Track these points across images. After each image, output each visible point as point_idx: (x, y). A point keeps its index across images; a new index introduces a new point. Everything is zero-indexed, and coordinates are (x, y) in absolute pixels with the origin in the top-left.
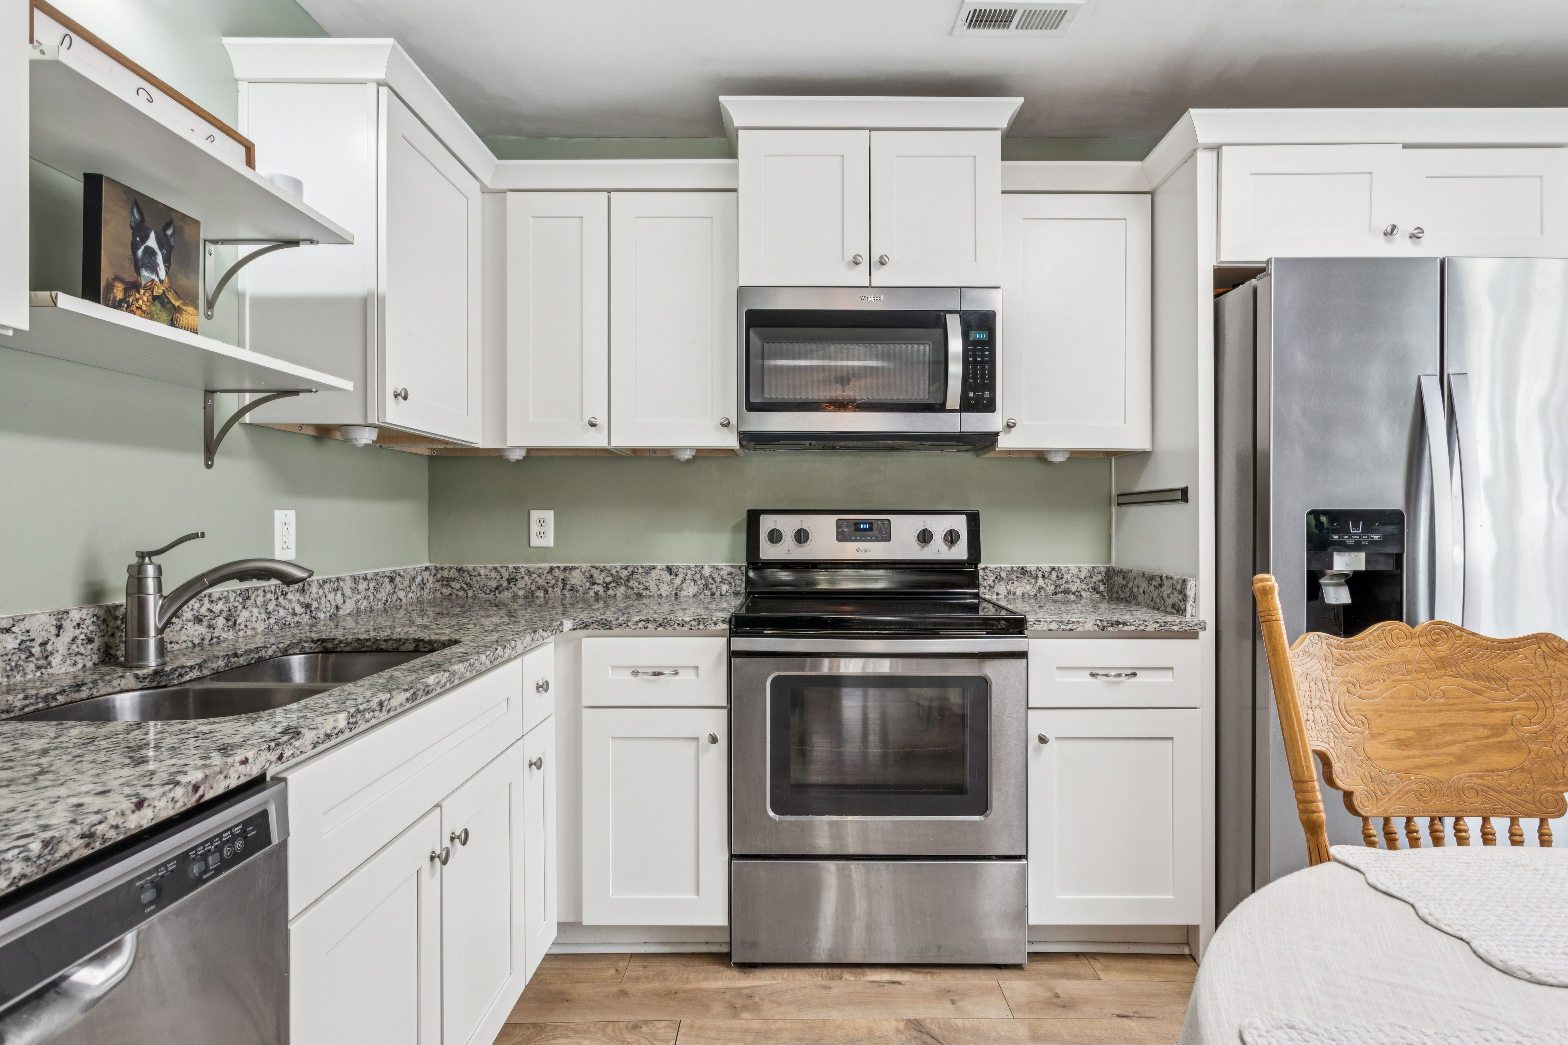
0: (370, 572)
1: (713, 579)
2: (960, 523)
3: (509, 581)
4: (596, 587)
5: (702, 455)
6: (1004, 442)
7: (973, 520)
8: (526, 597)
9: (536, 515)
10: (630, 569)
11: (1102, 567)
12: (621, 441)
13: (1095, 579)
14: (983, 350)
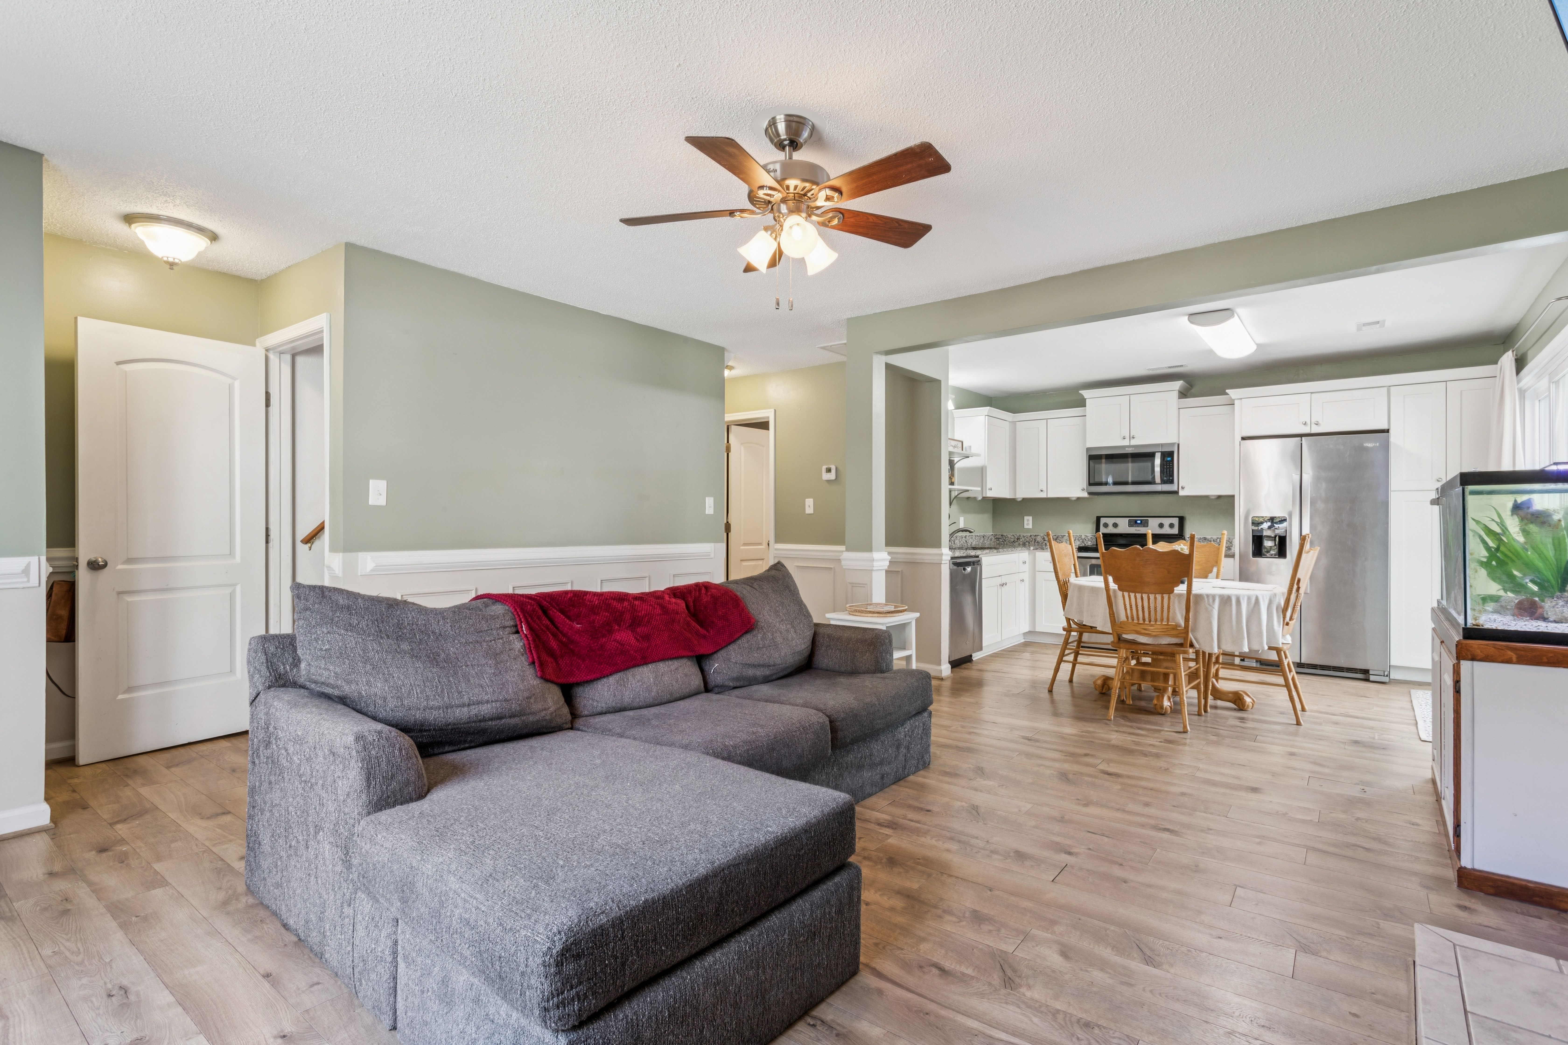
0: (978, 534)
1: (1085, 539)
2: (1176, 521)
3: (1017, 539)
5: (1078, 499)
6: (1181, 493)
7: (1182, 520)
8: (1023, 544)
9: (1026, 518)
12: (1050, 495)
14: (1169, 464)
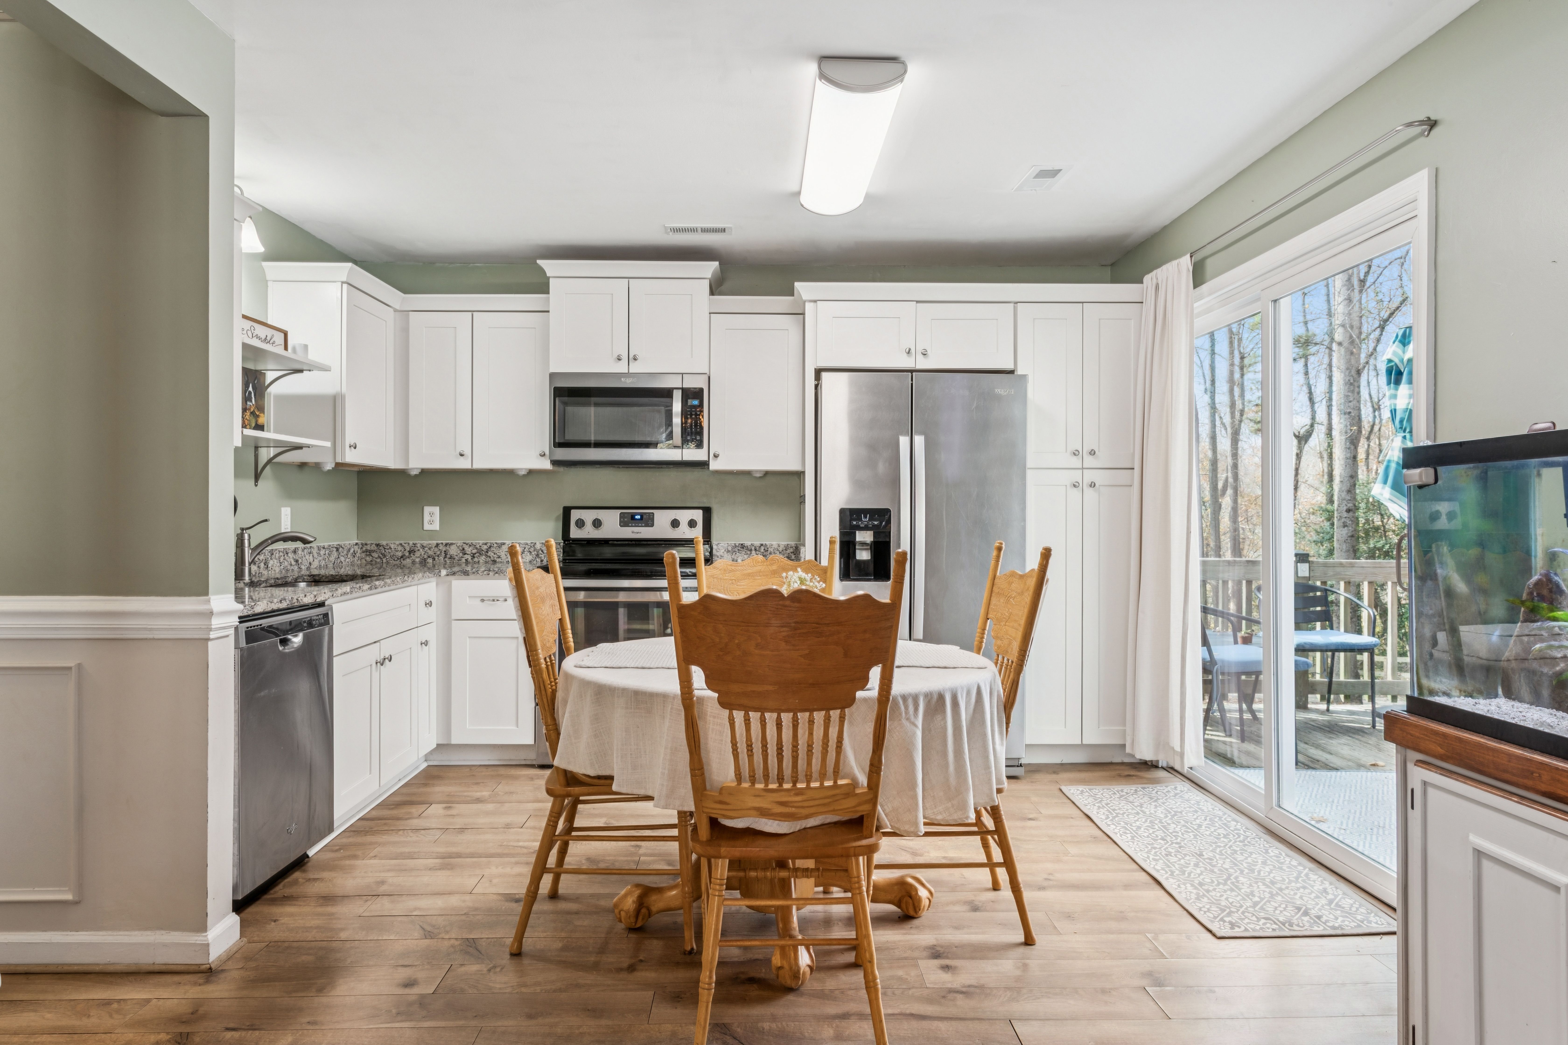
0: (326, 544)
1: (542, 551)
2: (698, 515)
3: (410, 552)
4: (466, 556)
5: (531, 472)
7: (706, 512)
8: (421, 563)
9: (427, 510)
10: (489, 545)
11: (793, 544)
12: (479, 465)
13: (788, 551)
14: (696, 411)
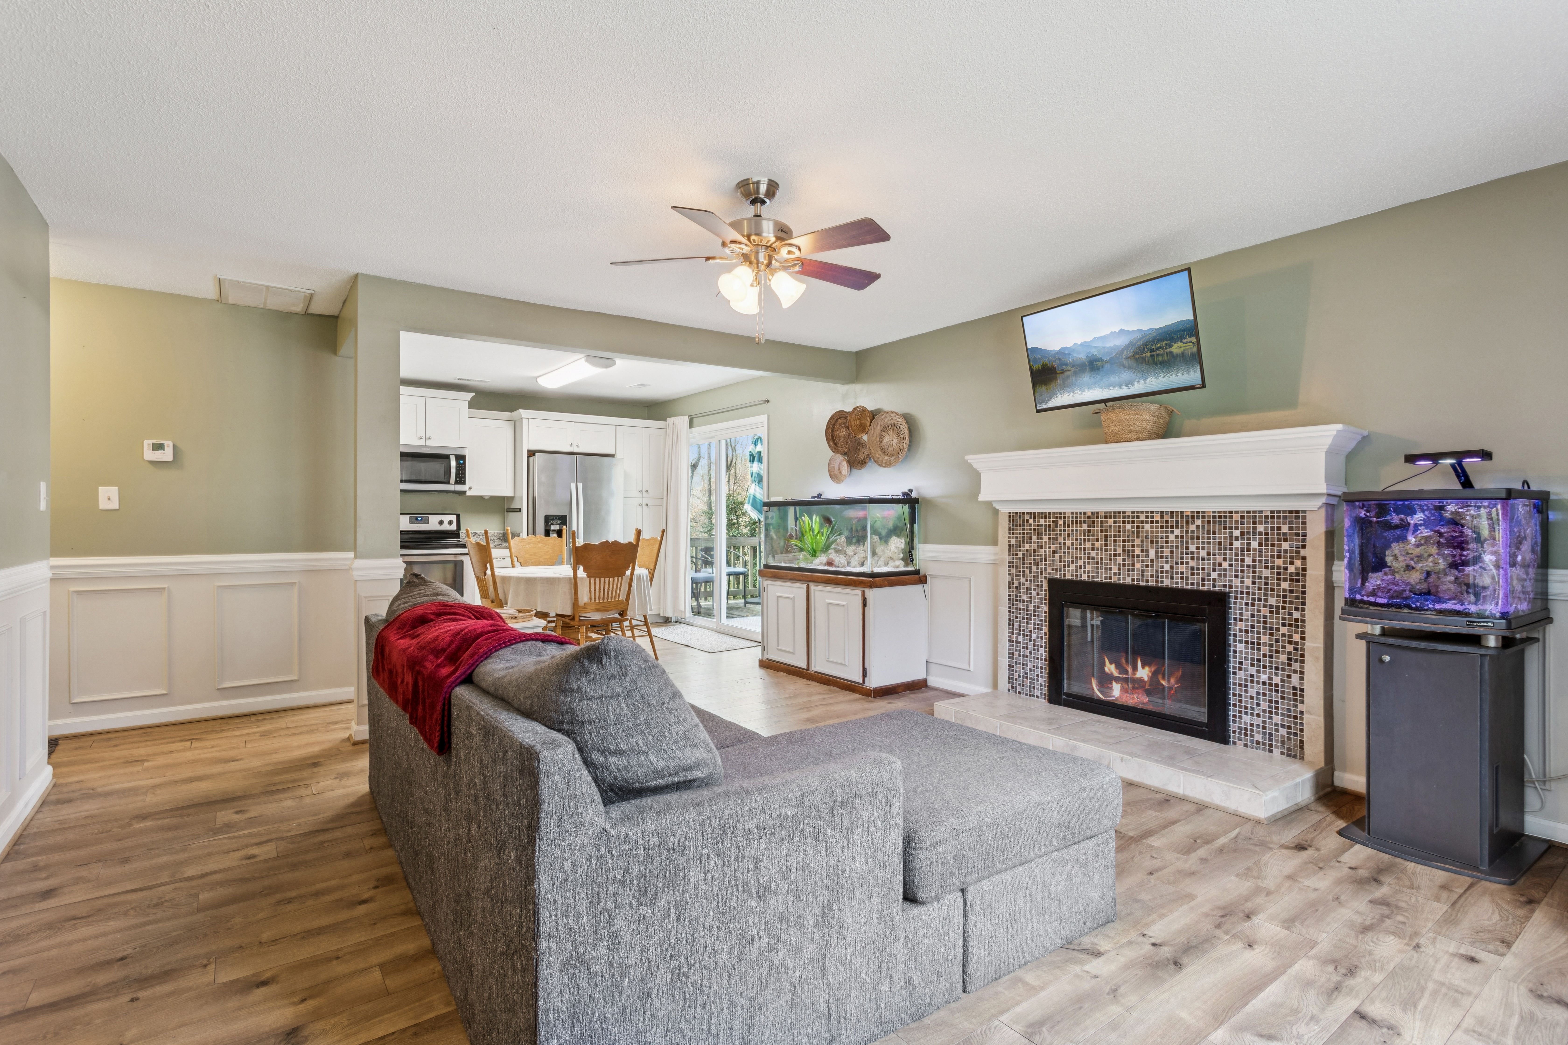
2: (453, 518)
6: (468, 493)
11: (502, 532)
